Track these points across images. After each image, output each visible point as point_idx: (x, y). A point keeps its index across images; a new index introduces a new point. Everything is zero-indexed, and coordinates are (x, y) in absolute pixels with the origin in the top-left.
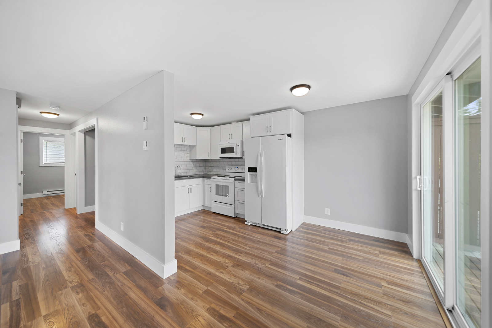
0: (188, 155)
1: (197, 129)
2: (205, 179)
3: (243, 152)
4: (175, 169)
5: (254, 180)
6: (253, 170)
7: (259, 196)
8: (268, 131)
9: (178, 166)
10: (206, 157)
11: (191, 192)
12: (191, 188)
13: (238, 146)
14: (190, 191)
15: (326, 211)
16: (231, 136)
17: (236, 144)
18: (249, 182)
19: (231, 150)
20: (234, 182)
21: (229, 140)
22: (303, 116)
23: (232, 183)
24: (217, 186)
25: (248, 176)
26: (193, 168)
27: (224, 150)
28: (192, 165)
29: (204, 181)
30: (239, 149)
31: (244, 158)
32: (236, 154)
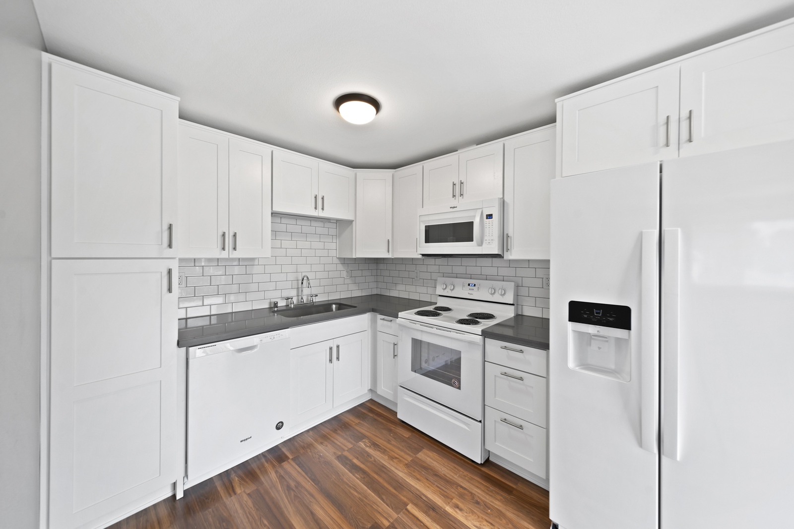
0: (333, 246)
1: (358, 174)
2: (380, 317)
3: (505, 239)
4: (298, 285)
7: (640, 441)
9: (305, 278)
10: (382, 254)
11: (338, 358)
12: (338, 347)
13: (490, 216)
14: (334, 354)
16: (458, 189)
17: (479, 212)
19: (463, 231)
20: (481, 343)
21: (454, 202)
24: (417, 344)
26: (348, 281)
27: (433, 234)
28: (344, 274)
29: (374, 322)
30: (492, 228)
31: (508, 256)
32: (480, 244)
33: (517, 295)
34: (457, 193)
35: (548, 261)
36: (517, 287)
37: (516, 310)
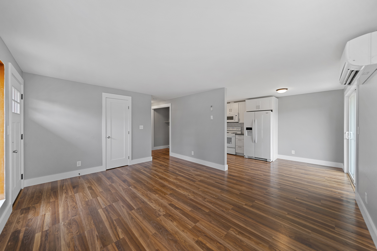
3: (239, 119)
5: (251, 135)
6: (249, 129)
7: (253, 142)
8: (258, 108)
13: (236, 116)
15: (292, 152)
17: (234, 115)
18: (246, 135)
19: (231, 118)
20: (235, 136)
22: (278, 99)
23: (233, 136)
25: (246, 132)
30: (237, 117)
31: (239, 122)
32: (235, 120)
33: (241, 129)
34: (230, 111)
35: (244, 123)
36: (241, 128)
37: (241, 132)
